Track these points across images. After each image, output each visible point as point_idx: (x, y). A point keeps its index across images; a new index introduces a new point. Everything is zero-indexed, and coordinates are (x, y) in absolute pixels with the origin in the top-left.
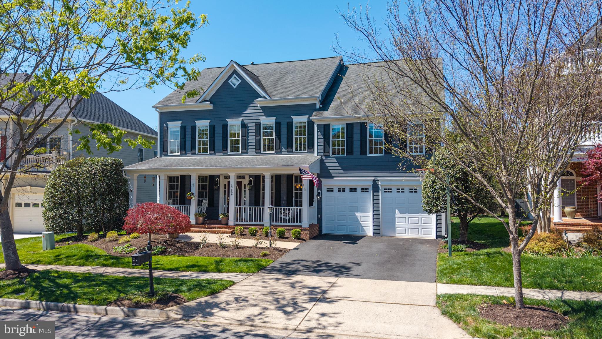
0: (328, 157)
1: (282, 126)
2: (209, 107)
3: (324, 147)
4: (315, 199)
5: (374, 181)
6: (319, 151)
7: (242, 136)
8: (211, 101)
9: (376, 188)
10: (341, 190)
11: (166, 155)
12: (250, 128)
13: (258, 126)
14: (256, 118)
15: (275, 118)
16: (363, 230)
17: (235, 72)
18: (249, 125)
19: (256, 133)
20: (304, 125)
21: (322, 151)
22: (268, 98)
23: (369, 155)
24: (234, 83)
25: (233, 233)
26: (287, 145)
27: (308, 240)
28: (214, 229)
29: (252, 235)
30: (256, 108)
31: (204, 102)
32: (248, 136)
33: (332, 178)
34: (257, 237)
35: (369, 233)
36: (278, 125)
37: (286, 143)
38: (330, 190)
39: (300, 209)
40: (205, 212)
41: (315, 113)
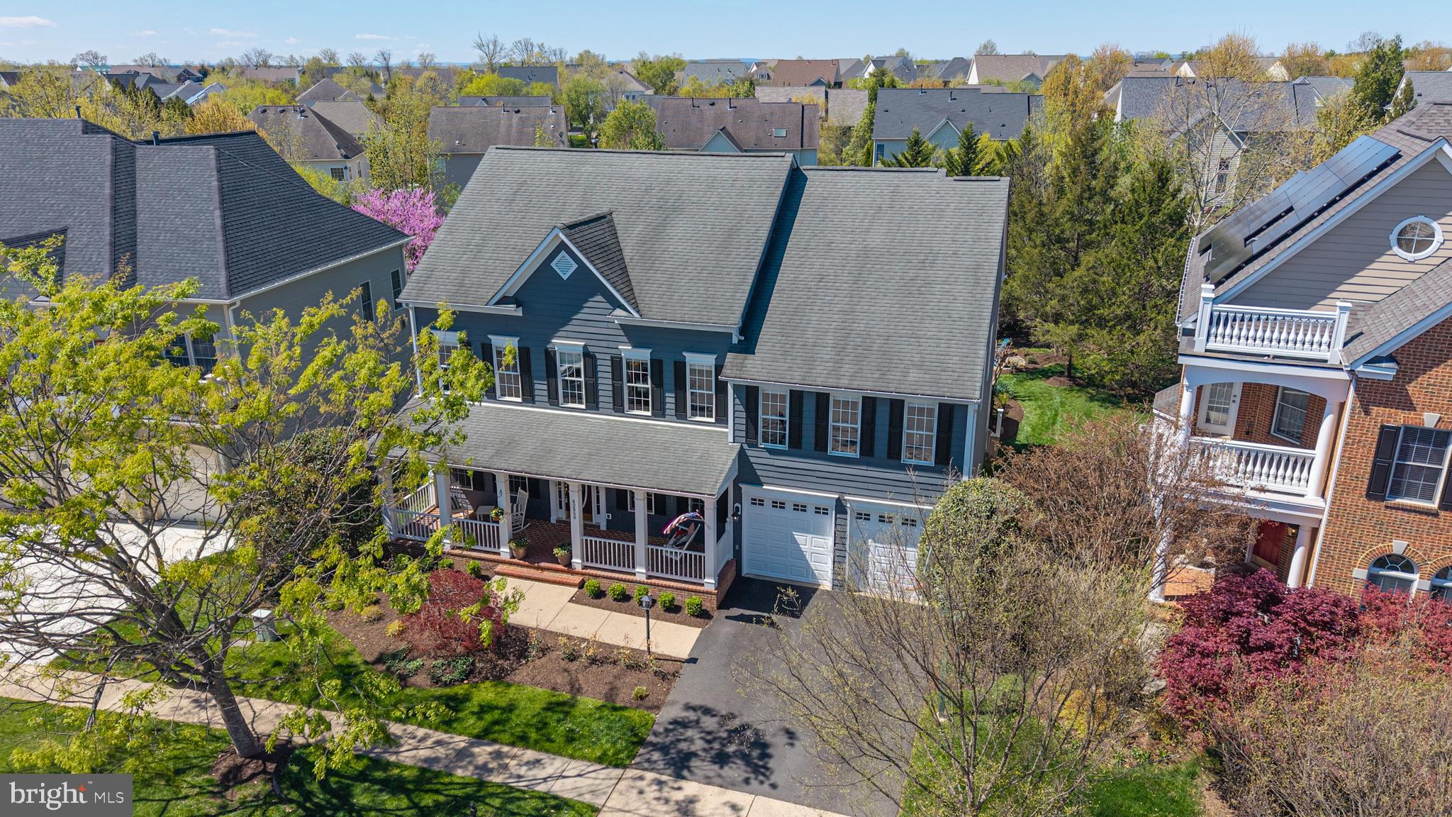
0: (753, 447)
1: (665, 368)
2: (511, 310)
3: (747, 428)
4: (730, 519)
5: (838, 500)
6: (737, 433)
7: (585, 377)
8: (516, 300)
9: (840, 508)
10: (779, 505)
12: (600, 362)
13: (616, 362)
14: (611, 345)
15: (650, 351)
16: (814, 575)
17: (562, 246)
18: (598, 356)
19: (613, 373)
20: (708, 372)
21: (744, 434)
22: (636, 315)
23: (831, 452)
24: (564, 268)
25: (581, 585)
26: (676, 404)
27: (716, 614)
28: (546, 575)
29: (615, 599)
30: (610, 325)
31: (504, 301)
32: (597, 379)
33: (761, 484)
34: (625, 605)
35: (826, 585)
36: (657, 364)
37: (673, 400)
38: (757, 502)
39: (700, 556)
40: (524, 514)
41: (729, 354)
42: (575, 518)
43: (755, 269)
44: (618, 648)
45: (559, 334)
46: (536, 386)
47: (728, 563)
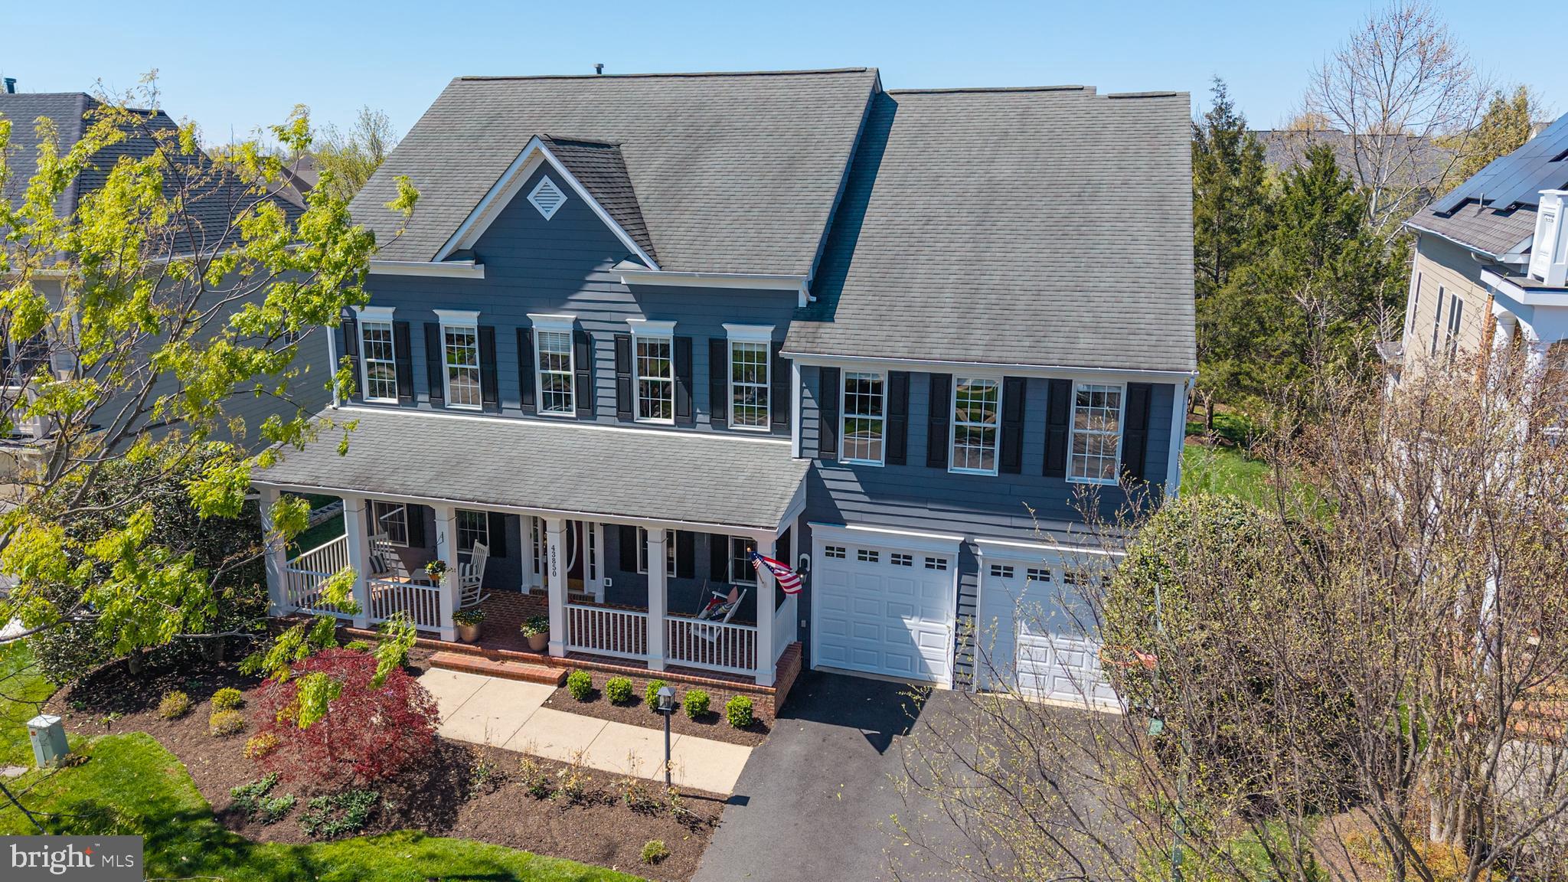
0: (831, 462)
1: (696, 350)
2: (470, 270)
3: (821, 434)
5: (964, 546)
6: (806, 443)
7: (576, 368)
8: (477, 255)
9: (967, 561)
10: (869, 556)
11: (356, 397)
12: (598, 345)
13: (622, 343)
14: (616, 317)
15: (673, 324)
16: (923, 666)
17: (545, 169)
18: (596, 335)
19: (617, 360)
20: (761, 350)
21: (815, 444)
22: (654, 268)
23: (953, 468)
24: (547, 202)
25: (562, 682)
26: (711, 405)
27: (774, 725)
28: (510, 666)
29: (615, 702)
30: (614, 287)
31: (457, 255)
32: (593, 370)
33: (843, 523)
34: (631, 710)
35: (944, 681)
36: (683, 344)
37: (707, 400)
38: (836, 552)
39: (750, 633)
40: (481, 579)
41: (794, 324)
42: (555, 574)
43: (830, 204)
44: (618, 777)
45: (540, 305)
46: (504, 385)
47: (790, 649)
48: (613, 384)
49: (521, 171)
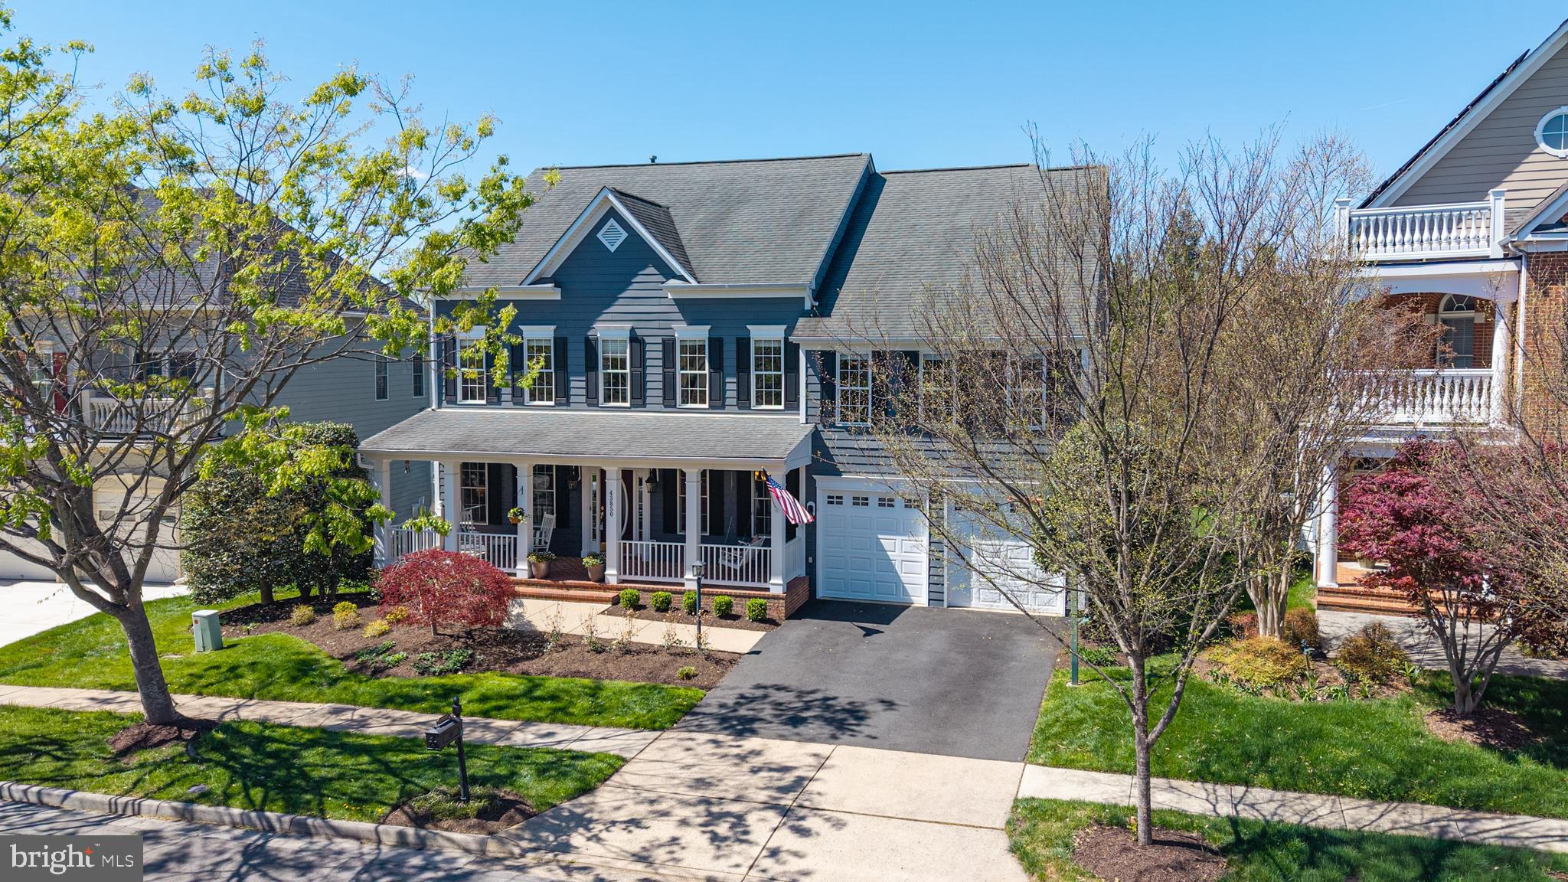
0: (830, 426)
1: (726, 347)
2: (549, 292)
3: (822, 404)
5: (933, 485)
6: (811, 411)
7: (631, 366)
8: (556, 280)
10: (861, 501)
11: (453, 402)
12: (648, 347)
13: (668, 345)
14: (663, 324)
15: (709, 327)
16: (903, 591)
17: (612, 213)
18: (647, 340)
19: (664, 359)
20: (776, 344)
21: (818, 411)
22: (694, 283)
23: (922, 425)
24: (612, 239)
25: (616, 601)
26: (738, 390)
27: (784, 622)
28: (572, 592)
29: (657, 610)
30: (663, 301)
31: (541, 280)
32: (645, 367)
33: (839, 474)
34: (670, 614)
35: (920, 597)
36: (716, 344)
37: (734, 387)
38: (834, 500)
39: (765, 551)
40: (549, 541)
41: (801, 320)
42: (611, 514)
43: (829, 239)
45: (603, 317)
46: (573, 384)
47: (799, 578)
48: (660, 378)
49: (592, 215)
